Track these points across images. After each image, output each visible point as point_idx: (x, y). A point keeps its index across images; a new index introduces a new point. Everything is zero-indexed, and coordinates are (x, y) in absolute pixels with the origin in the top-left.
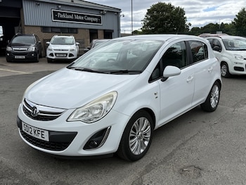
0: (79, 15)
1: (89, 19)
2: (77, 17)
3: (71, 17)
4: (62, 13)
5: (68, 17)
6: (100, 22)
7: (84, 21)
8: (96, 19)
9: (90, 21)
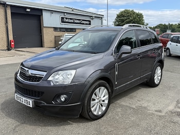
0: (77, 19)
1: (83, 22)
2: (76, 21)
3: (72, 21)
4: (67, 18)
5: (70, 21)
6: (90, 24)
7: (80, 23)
8: (88, 22)
9: (84, 24)
